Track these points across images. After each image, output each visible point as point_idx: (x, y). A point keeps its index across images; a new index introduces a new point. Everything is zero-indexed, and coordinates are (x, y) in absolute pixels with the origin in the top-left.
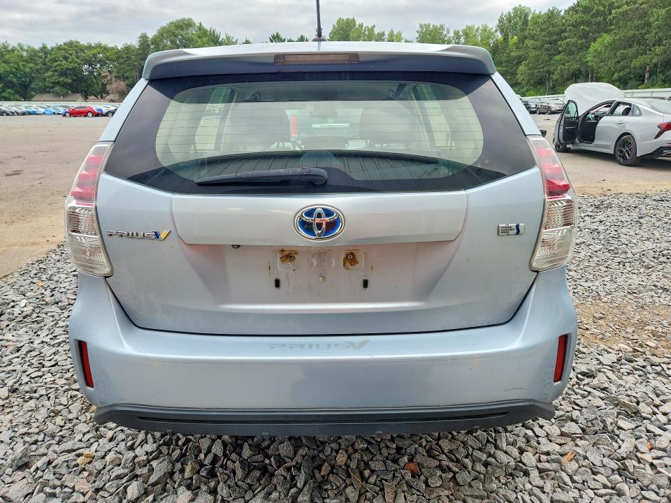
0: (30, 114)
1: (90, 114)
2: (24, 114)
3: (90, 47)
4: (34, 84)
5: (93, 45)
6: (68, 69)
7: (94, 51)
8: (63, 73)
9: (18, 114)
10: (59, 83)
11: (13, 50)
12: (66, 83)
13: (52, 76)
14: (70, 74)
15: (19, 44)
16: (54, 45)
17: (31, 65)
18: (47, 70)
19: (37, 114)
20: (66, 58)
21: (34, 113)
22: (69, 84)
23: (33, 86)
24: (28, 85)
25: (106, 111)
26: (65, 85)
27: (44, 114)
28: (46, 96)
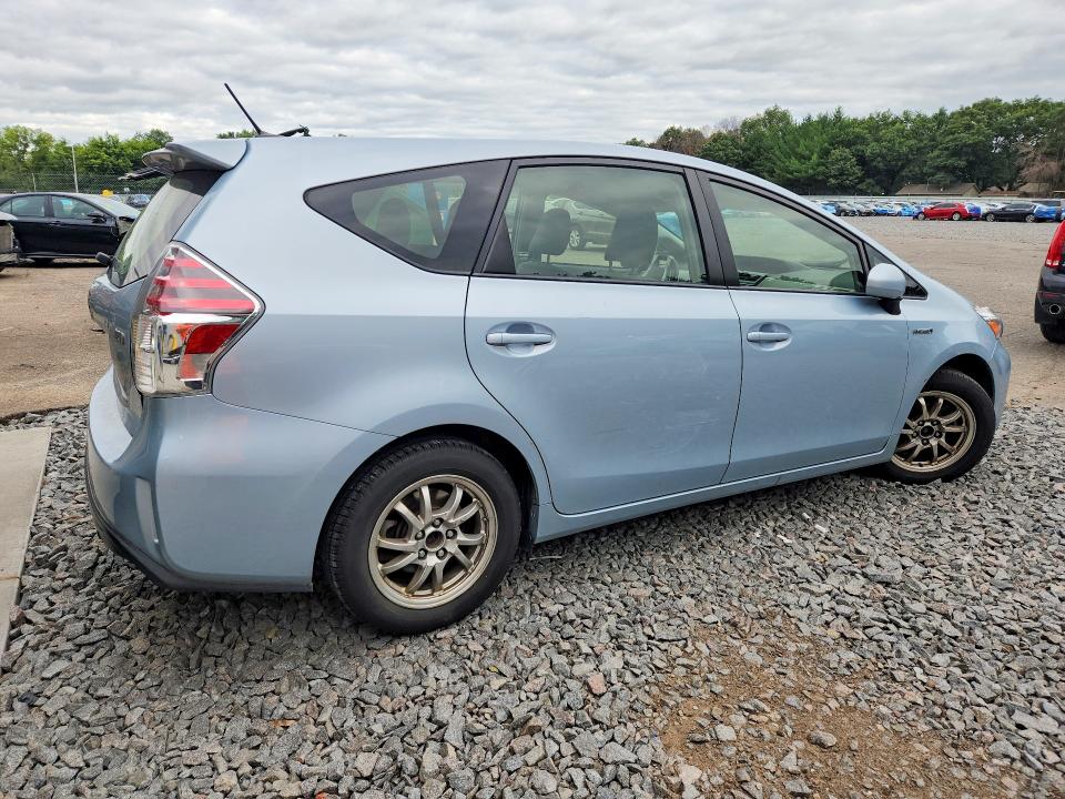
0: (877, 214)
1: (956, 217)
2: (869, 214)
3: (1017, 106)
4: (906, 170)
5: (1024, 102)
6: (965, 145)
7: (1019, 114)
8: (956, 153)
9: (861, 214)
10: (945, 167)
11: (894, 123)
12: (955, 168)
13: (938, 157)
14: (967, 153)
15: (905, 113)
16: (956, 108)
17: (912, 142)
18: (933, 148)
19: (889, 215)
20: (968, 127)
21: (884, 214)
22: (961, 170)
23: (904, 174)
24: (898, 172)
25: (986, 211)
26: (951, 170)
27: (899, 214)
28: (919, 188)
